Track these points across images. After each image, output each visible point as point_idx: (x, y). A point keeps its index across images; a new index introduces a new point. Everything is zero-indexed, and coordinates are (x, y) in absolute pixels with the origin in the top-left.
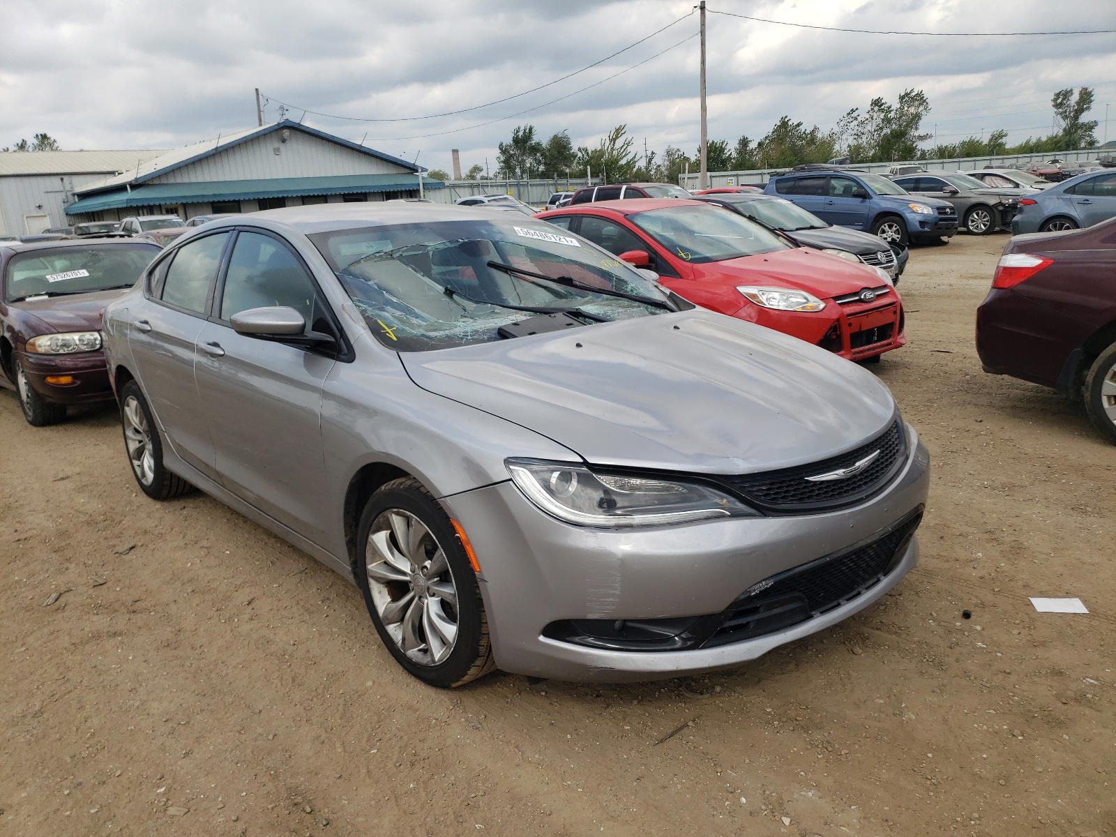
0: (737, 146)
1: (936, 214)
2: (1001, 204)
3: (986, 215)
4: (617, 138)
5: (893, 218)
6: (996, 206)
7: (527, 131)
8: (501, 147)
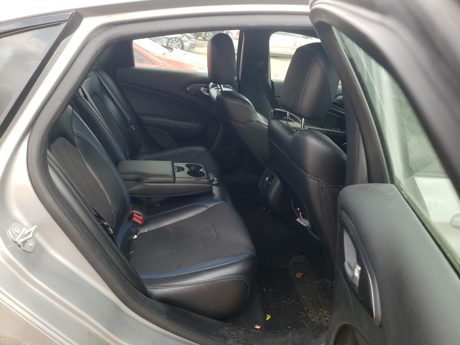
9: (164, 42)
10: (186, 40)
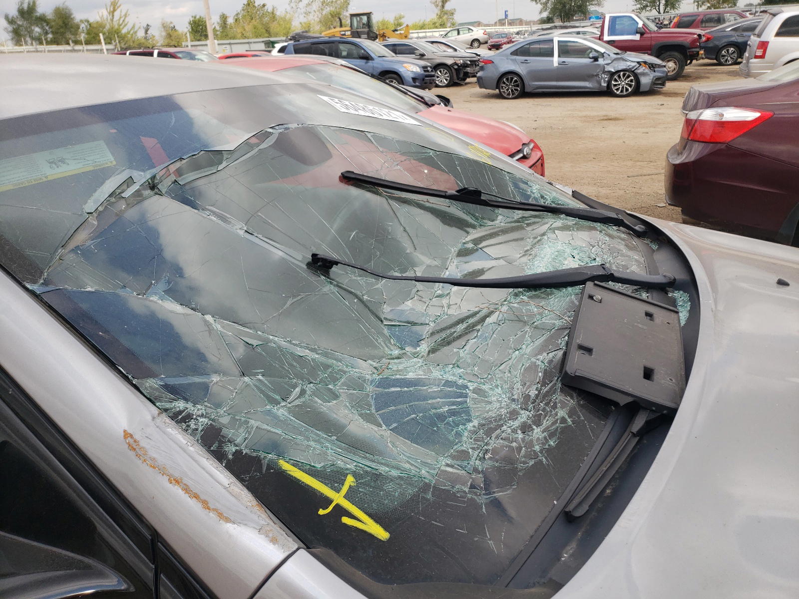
0: (219, 21)
1: (423, 72)
2: (456, 64)
3: (446, 72)
4: (114, 10)
5: (390, 75)
6: (452, 65)
7: (31, 4)
8: (7, 17)
9: (602, 80)
10: (645, 71)
